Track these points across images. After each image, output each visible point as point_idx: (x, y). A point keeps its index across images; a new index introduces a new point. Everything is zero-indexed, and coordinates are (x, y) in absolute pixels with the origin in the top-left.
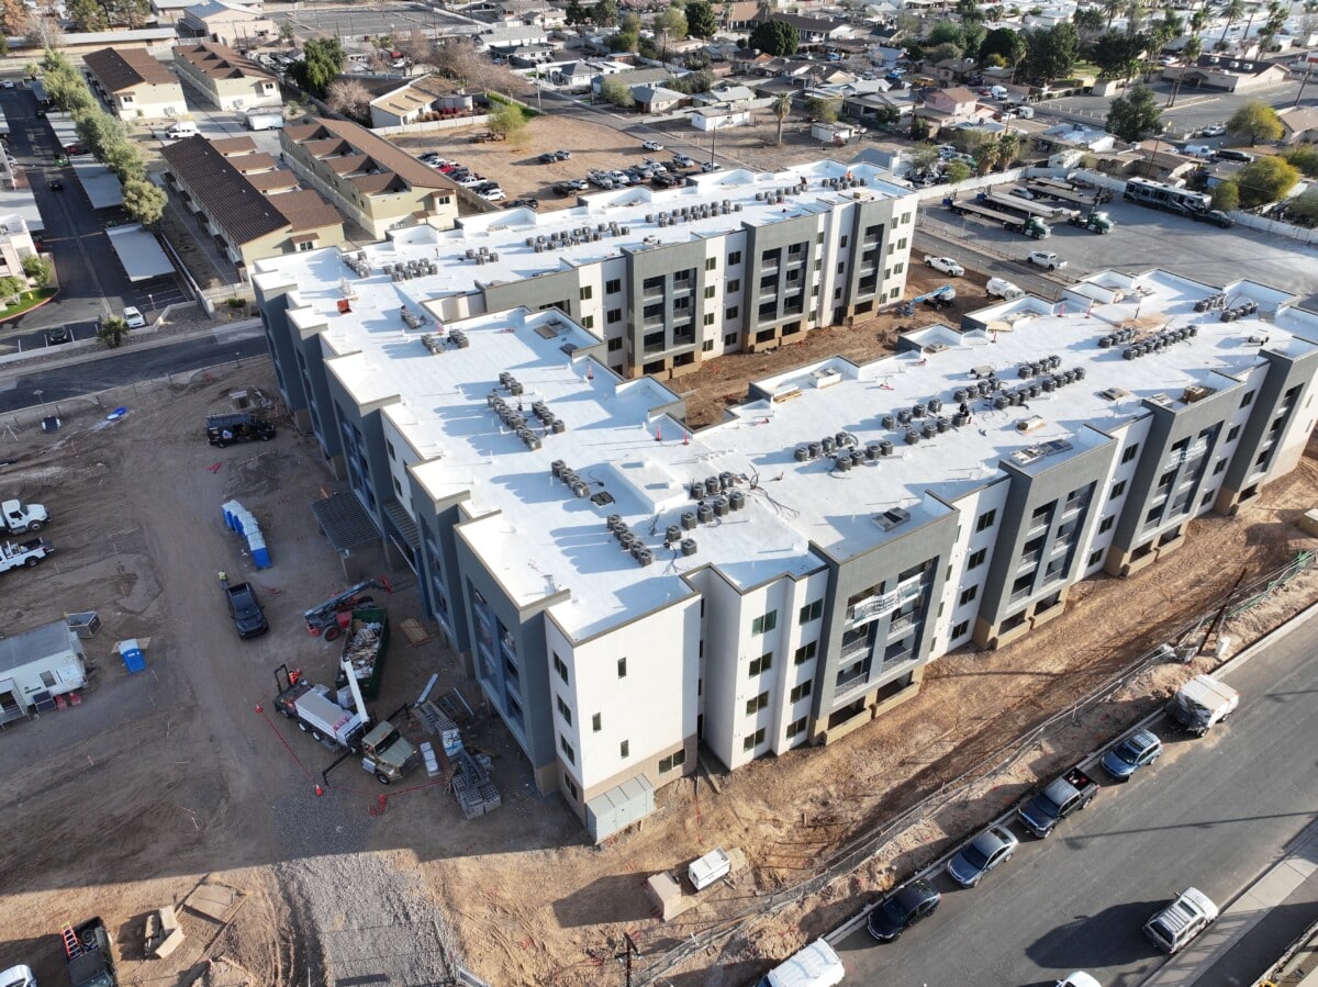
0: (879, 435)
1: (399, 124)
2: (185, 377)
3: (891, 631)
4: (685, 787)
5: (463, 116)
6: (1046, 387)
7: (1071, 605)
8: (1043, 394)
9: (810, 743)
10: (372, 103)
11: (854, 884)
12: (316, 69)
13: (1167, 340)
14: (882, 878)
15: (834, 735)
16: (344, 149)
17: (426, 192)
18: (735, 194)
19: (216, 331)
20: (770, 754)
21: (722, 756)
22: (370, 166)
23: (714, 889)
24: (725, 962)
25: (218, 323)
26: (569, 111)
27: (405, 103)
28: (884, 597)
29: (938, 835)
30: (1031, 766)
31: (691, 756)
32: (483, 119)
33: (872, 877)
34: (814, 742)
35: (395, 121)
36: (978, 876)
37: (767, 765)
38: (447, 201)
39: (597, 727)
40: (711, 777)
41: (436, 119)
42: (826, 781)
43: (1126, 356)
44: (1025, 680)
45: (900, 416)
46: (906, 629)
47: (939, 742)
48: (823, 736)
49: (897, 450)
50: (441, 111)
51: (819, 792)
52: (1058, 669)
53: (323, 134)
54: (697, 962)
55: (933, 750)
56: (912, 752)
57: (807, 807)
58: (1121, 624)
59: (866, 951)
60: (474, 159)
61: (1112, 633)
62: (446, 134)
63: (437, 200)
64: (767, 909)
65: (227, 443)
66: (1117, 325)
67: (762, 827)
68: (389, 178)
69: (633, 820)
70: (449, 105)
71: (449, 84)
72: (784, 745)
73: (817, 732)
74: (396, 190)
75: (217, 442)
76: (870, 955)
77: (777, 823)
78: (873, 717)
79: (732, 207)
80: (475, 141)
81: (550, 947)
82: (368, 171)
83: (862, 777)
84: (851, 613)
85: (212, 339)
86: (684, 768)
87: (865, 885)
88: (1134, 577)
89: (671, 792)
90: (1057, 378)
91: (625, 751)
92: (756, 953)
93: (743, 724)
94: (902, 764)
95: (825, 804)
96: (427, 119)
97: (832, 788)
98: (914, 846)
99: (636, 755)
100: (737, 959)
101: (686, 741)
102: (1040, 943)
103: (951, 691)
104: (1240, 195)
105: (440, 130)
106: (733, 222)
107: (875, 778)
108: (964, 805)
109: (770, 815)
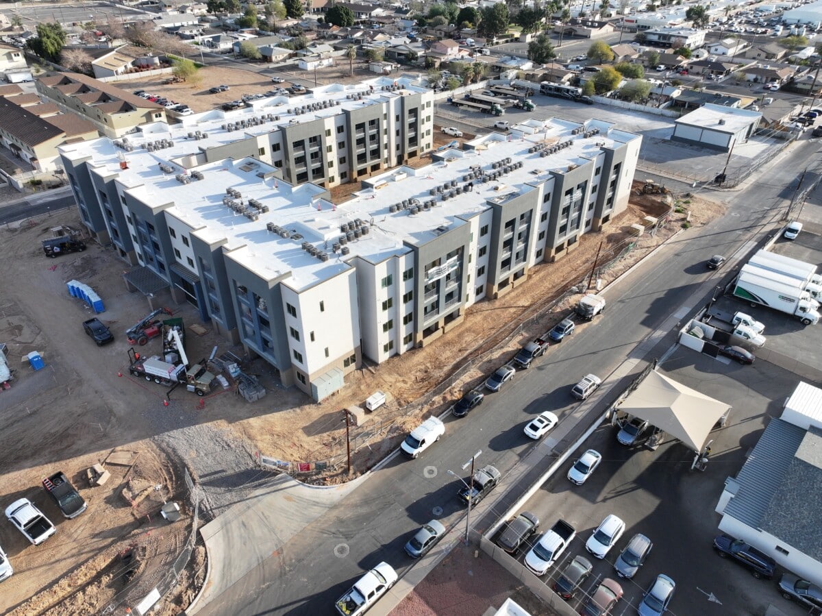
0: (429, 198)
1: (113, 75)
2: (16, 224)
3: (446, 286)
4: (358, 374)
5: (154, 69)
6: (506, 171)
7: (530, 277)
8: (505, 175)
9: (416, 347)
10: (93, 62)
11: (444, 399)
12: (49, 43)
13: (559, 147)
14: (457, 394)
15: (427, 341)
16: (85, 89)
17: (146, 111)
18: (335, 97)
19: (27, 198)
20: (397, 355)
21: (373, 357)
22: (105, 98)
23: (379, 410)
24: (389, 436)
25: (26, 194)
26: (222, 64)
27: (115, 62)
28: (441, 267)
29: (480, 374)
30: (519, 342)
31: (359, 358)
32: (169, 70)
33: (452, 394)
34: (417, 346)
35: (110, 73)
36: (500, 385)
37: (396, 359)
38: (160, 116)
39: (313, 339)
40: (370, 368)
41: (137, 71)
42: (425, 362)
43: (542, 155)
44: (512, 310)
45: (438, 189)
46: (453, 286)
47: (476, 340)
48: (421, 342)
49: (438, 204)
50: (139, 67)
51: (423, 367)
52: (527, 304)
53: (66, 81)
54: (377, 439)
55: (473, 343)
56: (464, 346)
57: (418, 374)
58: (554, 282)
59: (453, 423)
60: (168, 93)
61: (550, 286)
62: (146, 80)
63: (154, 115)
64: (406, 414)
65: (57, 255)
66: (537, 143)
67: (398, 384)
68: (120, 104)
69: (334, 390)
70: (144, 63)
71: (140, 50)
72: (403, 348)
73: (418, 341)
74: (127, 111)
75: (50, 254)
76: (456, 424)
77: (404, 381)
78: (444, 333)
79: (335, 103)
80: (167, 83)
81: (305, 445)
82: (104, 101)
83: (442, 359)
84: (427, 275)
85: (26, 203)
86: (356, 365)
87: (449, 398)
88: (557, 261)
89: (351, 377)
90: (510, 167)
91: (327, 354)
92: (403, 431)
93: (383, 338)
94: (460, 351)
95: (426, 372)
96: (131, 72)
97: (428, 365)
98: (470, 380)
99: (334, 355)
100: (395, 434)
101: (356, 349)
102: (528, 406)
103: (478, 318)
104: (595, 87)
105: (141, 78)
106: (337, 110)
107: (448, 358)
108: (490, 361)
109: (401, 379)
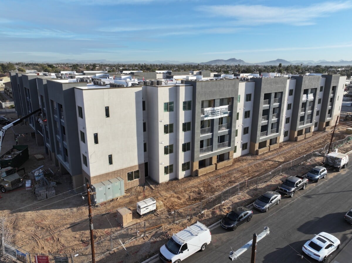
3: (219, 129)
4: (140, 189)
7: (281, 147)
9: (193, 175)
11: (213, 213)
14: (226, 210)
15: (202, 171)
20: (176, 179)
21: (155, 178)
23: (149, 216)
24: (152, 240)
28: (215, 108)
29: (248, 197)
31: (142, 174)
33: (221, 210)
36: (268, 205)
37: (174, 182)
39: (96, 142)
40: (151, 186)
42: (199, 186)
44: (271, 163)
46: (224, 131)
47: (243, 177)
48: (197, 171)
51: (197, 190)
52: (281, 160)
54: (138, 242)
55: (241, 179)
56: (233, 179)
57: (192, 194)
64: (173, 222)
67: (172, 199)
69: (115, 197)
72: (182, 174)
73: (194, 170)
77: (178, 198)
78: (216, 169)
83: (214, 186)
84: (203, 112)
86: (140, 181)
87: (218, 212)
88: (299, 141)
89: (133, 190)
91: (111, 162)
92: (167, 236)
93: (164, 160)
94: (230, 182)
95: (199, 194)
97: (202, 189)
98: (238, 201)
99: (116, 166)
100: (158, 239)
101: (140, 165)
103: (244, 164)
107: (219, 186)
109: (176, 195)
